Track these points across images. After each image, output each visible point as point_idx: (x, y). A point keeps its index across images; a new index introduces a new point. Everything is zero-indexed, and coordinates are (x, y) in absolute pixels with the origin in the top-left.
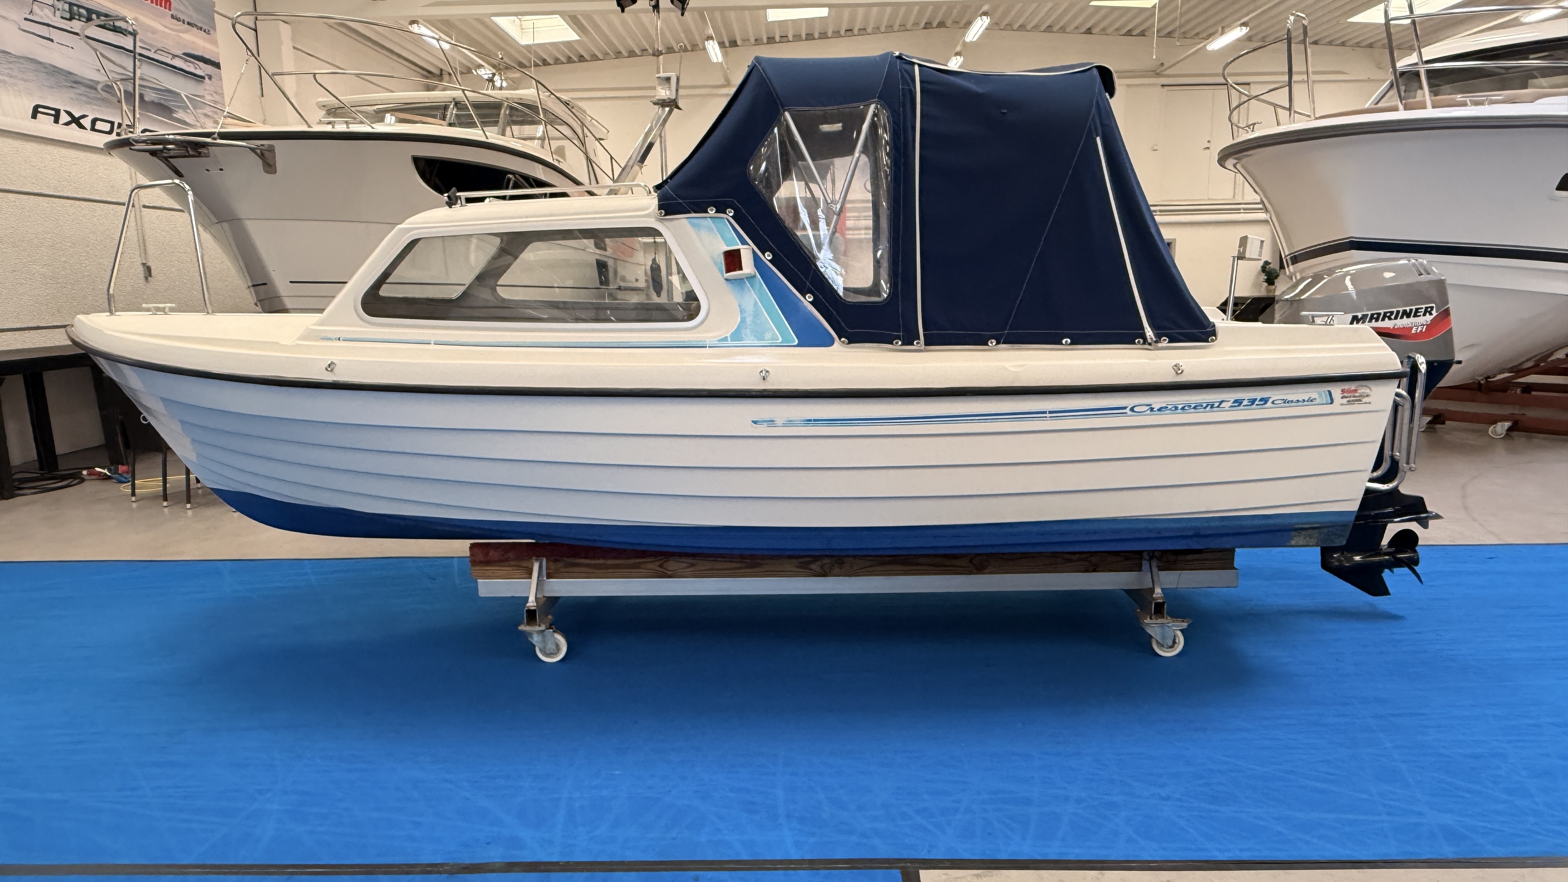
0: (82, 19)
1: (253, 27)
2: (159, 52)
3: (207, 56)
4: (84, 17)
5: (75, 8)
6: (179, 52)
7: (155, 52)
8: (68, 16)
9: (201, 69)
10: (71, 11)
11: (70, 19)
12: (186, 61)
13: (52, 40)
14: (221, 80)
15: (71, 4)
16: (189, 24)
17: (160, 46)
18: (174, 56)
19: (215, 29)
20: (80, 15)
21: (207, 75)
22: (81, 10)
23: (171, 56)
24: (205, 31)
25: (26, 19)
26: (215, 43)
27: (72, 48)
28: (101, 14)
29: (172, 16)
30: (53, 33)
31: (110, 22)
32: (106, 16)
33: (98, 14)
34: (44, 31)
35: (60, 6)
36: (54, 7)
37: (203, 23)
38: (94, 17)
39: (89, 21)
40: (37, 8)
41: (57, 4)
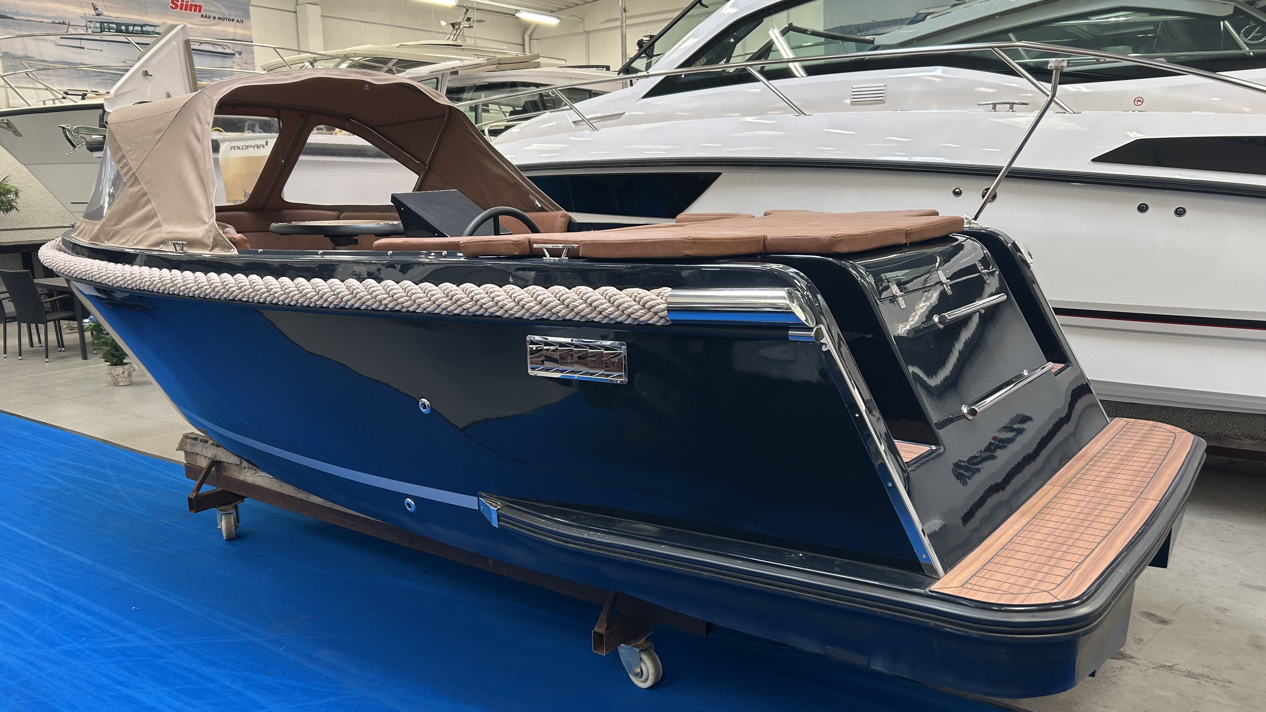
0: (111, 30)
1: (294, 10)
4: (113, 29)
5: (106, 24)
8: (99, 30)
9: (230, 49)
10: (101, 28)
11: (102, 32)
13: (83, 48)
14: (253, 53)
15: (101, 23)
16: (220, 19)
18: (201, 43)
19: (249, 18)
20: (109, 29)
21: (237, 52)
22: (111, 26)
24: (238, 21)
25: (61, 38)
26: (249, 28)
28: (131, 25)
29: (202, 16)
30: (84, 44)
31: (139, 28)
32: (134, 25)
33: (127, 25)
34: (77, 43)
35: (92, 25)
36: (86, 26)
37: (236, 16)
38: (123, 28)
39: (119, 31)
40: (71, 29)
41: (89, 24)
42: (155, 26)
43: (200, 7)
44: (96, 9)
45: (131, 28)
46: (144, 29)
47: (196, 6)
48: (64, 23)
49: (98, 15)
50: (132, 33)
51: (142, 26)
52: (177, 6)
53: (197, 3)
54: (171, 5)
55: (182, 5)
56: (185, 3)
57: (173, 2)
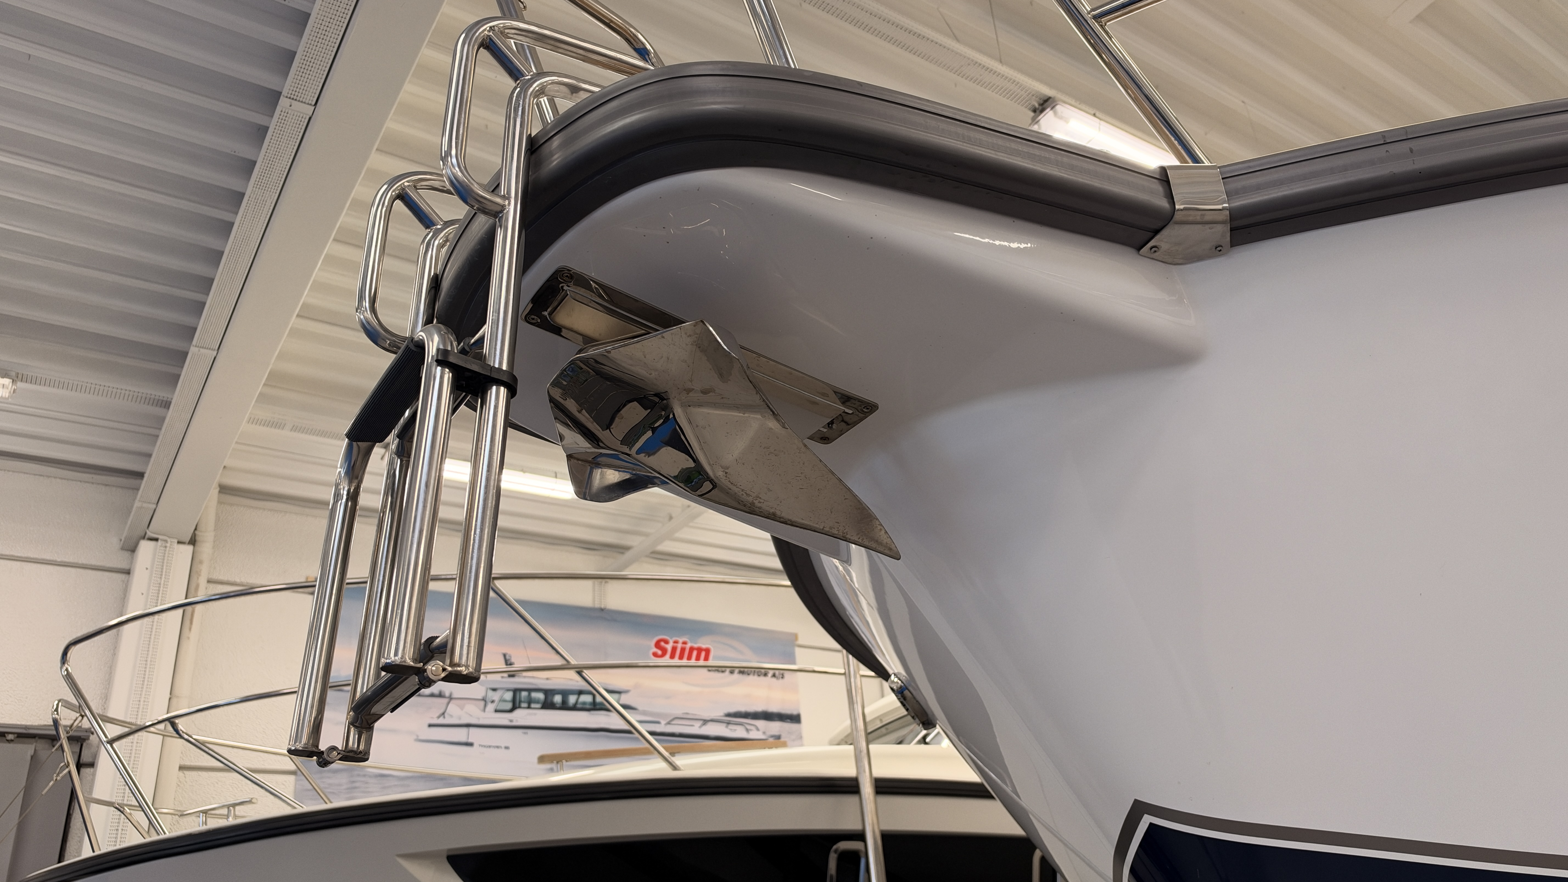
0: (533, 705)
2: (674, 722)
3: (774, 708)
4: (537, 703)
6: (719, 713)
7: (669, 723)
8: (509, 706)
9: (759, 730)
10: (514, 701)
11: (511, 711)
12: (728, 723)
13: (470, 744)
15: (516, 691)
17: (679, 712)
18: (705, 722)
20: (531, 701)
23: (699, 723)
24: (775, 675)
25: (430, 726)
27: (507, 748)
28: (572, 692)
29: (710, 668)
30: (475, 735)
31: (589, 699)
32: (580, 692)
33: (565, 693)
34: (460, 735)
35: (496, 696)
36: (484, 699)
38: (558, 699)
39: (548, 705)
40: (453, 708)
41: (492, 695)
42: (619, 693)
43: (708, 651)
45: (572, 699)
47: (700, 650)
48: (440, 695)
50: (574, 708)
51: (594, 695)
52: (664, 651)
53: (703, 643)
54: (655, 650)
55: (674, 649)
56: (679, 646)
57: (657, 645)
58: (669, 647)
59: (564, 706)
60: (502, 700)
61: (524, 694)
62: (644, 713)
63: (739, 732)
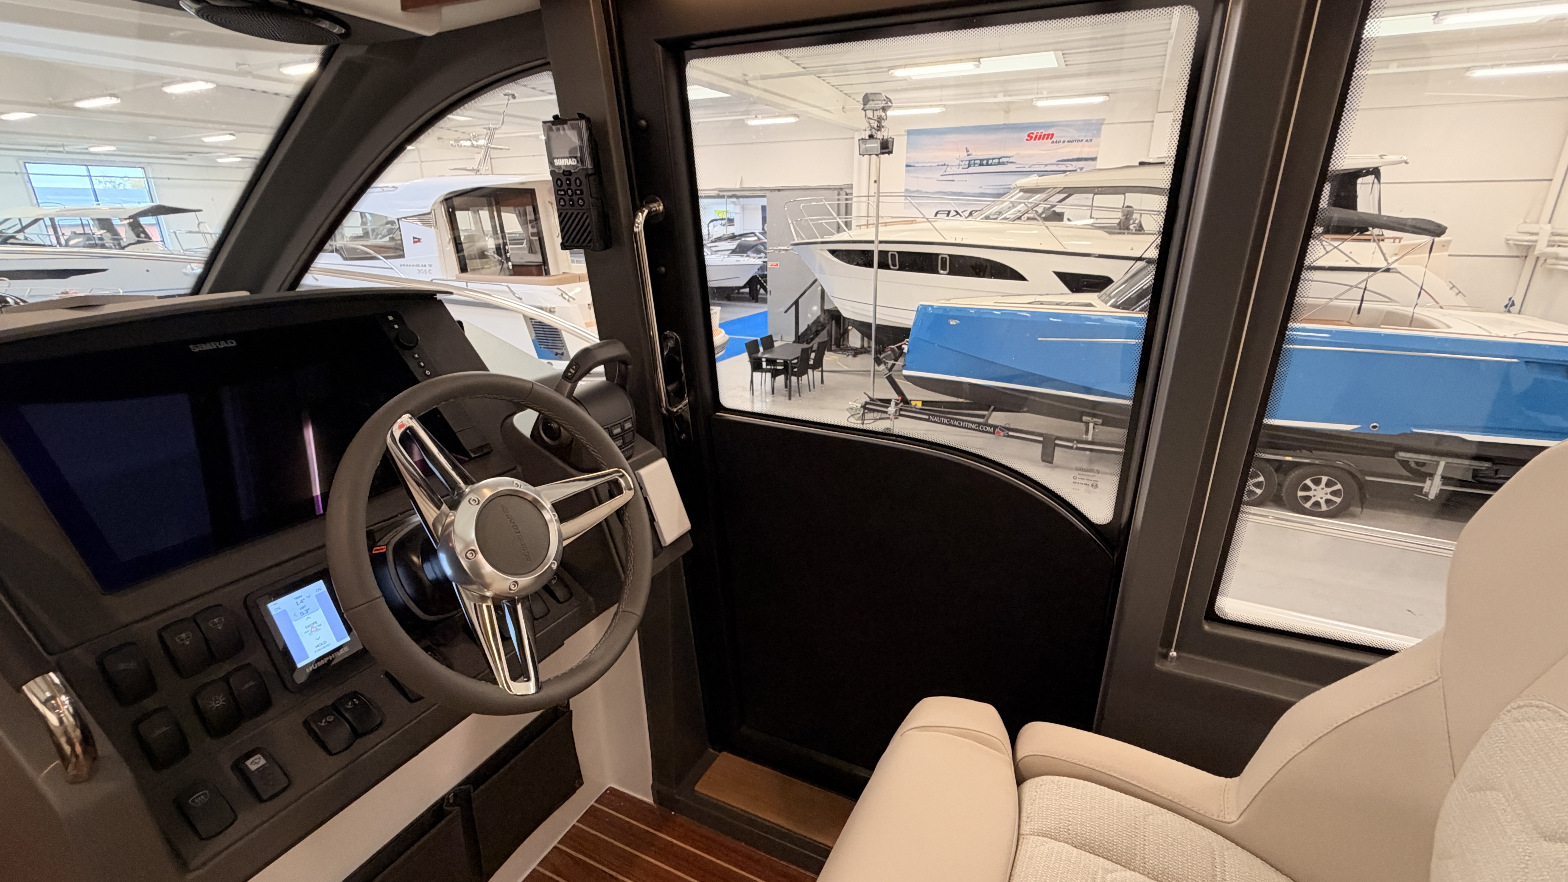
2: (1033, 166)
4: (977, 164)
6: (1054, 161)
7: (1029, 167)
8: (967, 166)
9: (1071, 166)
10: (969, 164)
13: (954, 181)
15: (969, 161)
16: (1068, 141)
17: (1035, 162)
18: (1046, 165)
19: (1098, 137)
20: (975, 164)
21: (1078, 168)
22: (976, 162)
23: (1044, 166)
24: (1087, 141)
25: (941, 175)
26: (1097, 145)
28: (990, 159)
29: (1053, 142)
30: (955, 178)
31: (996, 161)
32: (993, 159)
33: (988, 160)
34: (950, 178)
35: (963, 163)
36: (959, 165)
37: (1085, 136)
38: (985, 162)
39: (981, 165)
40: (949, 169)
41: (961, 163)
42: (1009, 157)
43: (1053, 135)
44: (968, 151)
45: (990, 162)
46: (1001, 160)
47: (1049, 135)
48: (945, 165)
49: (968, 155)
50: (991, 165)
51: (999, 159)
52: (1031, 138)
53: (1050, 132)
54: (1027, 138)
55: (1036, 136)
56: (1039, 135)
57: (1029, 136)
58: (1034, 136)
59: (987, 164)
60: (965, 165)
61: (973, 162)
62: (1019, 164)
63: (1063, 168)
